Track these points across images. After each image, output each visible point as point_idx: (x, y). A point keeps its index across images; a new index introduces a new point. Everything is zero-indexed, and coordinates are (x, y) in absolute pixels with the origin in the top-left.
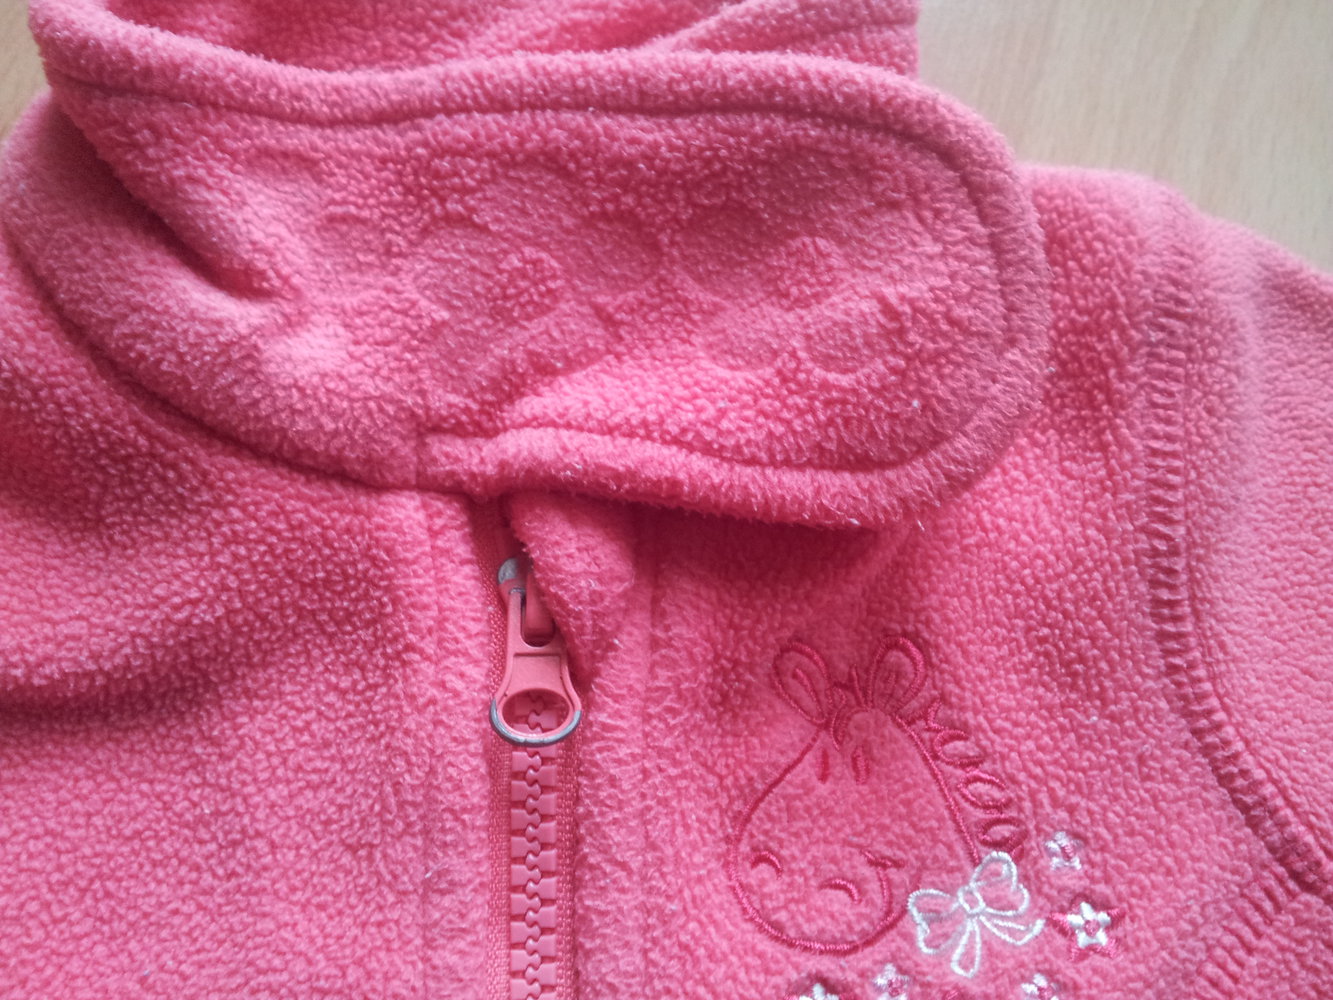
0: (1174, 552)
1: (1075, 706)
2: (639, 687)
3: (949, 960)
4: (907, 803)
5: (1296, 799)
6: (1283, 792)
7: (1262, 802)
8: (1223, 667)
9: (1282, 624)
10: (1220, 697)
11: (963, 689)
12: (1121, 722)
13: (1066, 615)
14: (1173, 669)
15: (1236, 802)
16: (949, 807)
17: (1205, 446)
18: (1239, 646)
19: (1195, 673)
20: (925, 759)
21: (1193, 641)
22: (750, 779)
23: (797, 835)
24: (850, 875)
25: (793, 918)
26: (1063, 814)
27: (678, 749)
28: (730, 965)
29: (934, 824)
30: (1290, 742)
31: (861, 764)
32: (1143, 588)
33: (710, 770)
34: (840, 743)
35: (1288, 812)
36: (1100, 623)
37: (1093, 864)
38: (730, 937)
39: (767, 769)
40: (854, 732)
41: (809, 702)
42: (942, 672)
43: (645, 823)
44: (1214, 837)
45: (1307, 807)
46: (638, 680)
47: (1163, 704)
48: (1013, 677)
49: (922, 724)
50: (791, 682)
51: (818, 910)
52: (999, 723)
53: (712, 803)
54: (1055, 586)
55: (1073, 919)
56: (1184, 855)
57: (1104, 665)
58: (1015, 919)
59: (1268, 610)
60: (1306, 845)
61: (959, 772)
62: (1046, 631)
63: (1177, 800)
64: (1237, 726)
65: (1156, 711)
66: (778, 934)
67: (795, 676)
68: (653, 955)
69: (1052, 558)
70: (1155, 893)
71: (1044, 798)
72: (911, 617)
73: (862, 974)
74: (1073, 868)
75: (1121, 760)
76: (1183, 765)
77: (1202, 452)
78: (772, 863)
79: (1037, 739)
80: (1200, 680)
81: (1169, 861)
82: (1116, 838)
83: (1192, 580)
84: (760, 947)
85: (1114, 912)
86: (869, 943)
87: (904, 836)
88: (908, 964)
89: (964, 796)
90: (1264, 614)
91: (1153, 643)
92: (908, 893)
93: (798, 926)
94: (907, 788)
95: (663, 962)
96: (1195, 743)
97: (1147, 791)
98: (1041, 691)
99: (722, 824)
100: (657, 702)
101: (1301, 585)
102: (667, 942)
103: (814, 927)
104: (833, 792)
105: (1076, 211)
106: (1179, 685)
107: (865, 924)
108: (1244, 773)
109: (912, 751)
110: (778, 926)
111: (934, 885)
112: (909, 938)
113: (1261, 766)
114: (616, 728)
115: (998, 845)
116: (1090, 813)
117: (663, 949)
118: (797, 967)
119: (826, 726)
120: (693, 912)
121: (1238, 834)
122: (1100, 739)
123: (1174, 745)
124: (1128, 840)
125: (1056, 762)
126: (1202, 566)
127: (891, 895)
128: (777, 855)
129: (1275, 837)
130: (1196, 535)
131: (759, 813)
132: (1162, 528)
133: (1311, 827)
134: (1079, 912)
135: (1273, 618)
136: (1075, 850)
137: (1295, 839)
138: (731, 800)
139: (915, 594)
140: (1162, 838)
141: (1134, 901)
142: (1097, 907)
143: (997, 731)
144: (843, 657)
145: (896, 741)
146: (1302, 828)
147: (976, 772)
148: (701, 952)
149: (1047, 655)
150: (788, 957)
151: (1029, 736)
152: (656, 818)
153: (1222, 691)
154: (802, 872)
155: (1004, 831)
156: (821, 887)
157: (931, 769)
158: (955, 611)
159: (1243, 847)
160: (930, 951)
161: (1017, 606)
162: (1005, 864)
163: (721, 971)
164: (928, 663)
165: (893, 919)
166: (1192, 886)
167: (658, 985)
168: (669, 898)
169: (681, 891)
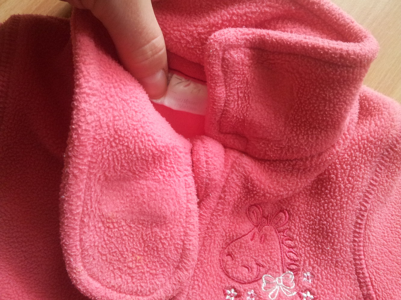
0: (366, 211)
1: (325, 243)
2: (213, 207)
3: (268, 294)
4: (271, 252)
5: (374, 284)
6: (371, 281)
7: (365, 282)
8: (367, 244)
9: (388, 237)
10: (364, 252)
11: (296, 228)
12: (335, 251)
13: (333, 220)
14: (355, 241)
15: (358, 280)
16: (281, 257)
17: (382, 185)
18: (374, 240)
19: (360, 244)
20: (280, 243)
21: (362, 235)
22: (233, 236)
23: (240, 252)
24: (250, 266)
25: (232, 271)
26: (311, 268)
27: (218, 225)
28: (214, 278)
29: (276, 260)
30: (378, 269)
31: (263, 239)
32: (354, 218)
33: (224, 230)
34: (259, 232)
35: (371, 287)
36: (341, 225)
37: (314, 283)
38: (215, 271)
39: (238, 234)
40: (264, 230)
41: (254, 220)
42: (292, 222)
43: (204, 240)
44: (349, 287)
45: (376, 287)
46: (213, 206)
47: (349, 250)
48: (311, 230)
49: (282, 233)
50: (251, 213)
51: (239, 271)
52: (302, 240)
53: (222, 239)
54: (333, 212)
55: (304, 295)
56: (339, 289)
57: (337, 236)
58: (289, 289)
59: (385, 232)
60: (373, 297)
61: (287, 249)
62: (325, 222)
63: (342, 274)
64: (366, 261)
65: (346, 251)
66: (227, 274)
67: (253, 212)
68: (196, 271)
69: (335, 204)
70: (327, 296)
71: (307, 262)
72: (290, 206)
73: (245, 290)
74: (309, 282)
75: (331, 260)
76: (348, 266)
77: (381, 186)
78: (232, 257)
79: (311, 248)
80: (360, 246)
81: (334, 289)
82: (322, 278)
83: (367, 219)
84: (222, 276)
85: (315, 296)
86: (249, 283)
87: (267, 260)
88: (258, 292)
89: (286, 255)
90: (384, 233)
91: (352, 233)
92: (263, 274)
93: (232, 274)
94: (272, 249)
95: (198, 273)
96: (353, 262)
97: (335, 270)
98: (317, 237)
99: (223, 244)
100: (217, 212)
101: (397, 228)
102: (201, 269)
103: (236, 275)
104: (253, 244)
105: (379, 109)
106: (355, 246)
107: (250, 279)
108: (363, 273)
109: (277, 240)
110: (227, 272)
111: (271, 274)
112: (260, 285)
113: (368, 273)
114: (204, 216)
115: (291, 270)
116: (318, 270)
117: (199, 270)
118: (229, 283)
119: (257, 226)
120: (210, 264)
121: (356, 288)
122: (328, 254)
123: (347, 261)
124: (325, 280)
125: (314, 255)
126: (371, 216)
127: (259, 274)
128: (234, 255)
129: (365, 292)
130: (372, 207)
131: (233, 244)
132: (365, 204)
133: (376, 293)
134: (306, 294)
135: (386, 235)
136: (311, 277)
137: (370, 295)
138: (227, 239)
139: (293, 201)
140: (335, 283)
141: (321, 296)
142: (311, 294)
143: (301, 242)
144: (268, 211)
145: (274, 236)
146: (373, 292)
147: (292, 250)
148: (208, 273)
149: (323, 228)
150: (227, 280)
151: (309, 246)
152: (207, 240)
153: (365, 250)
154: (238, 262)
155: (294, 267)
156: (242, 266)
157: (280, 246)
158: (302, 208)
159: (356, 292)
160: (264, 290)
161: (319, 212)
162: (291, 276)
163: (211, 279)
164: (289, 219)
165: (257, 279)
166: (338, 297)
167: (195, 278)
168: (205, 259)
169: (208, 258)
